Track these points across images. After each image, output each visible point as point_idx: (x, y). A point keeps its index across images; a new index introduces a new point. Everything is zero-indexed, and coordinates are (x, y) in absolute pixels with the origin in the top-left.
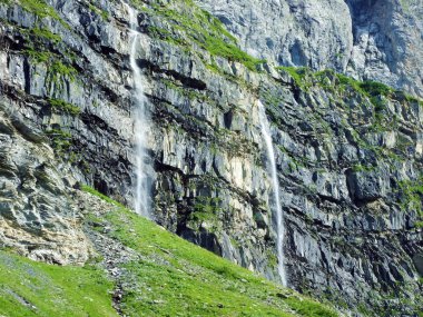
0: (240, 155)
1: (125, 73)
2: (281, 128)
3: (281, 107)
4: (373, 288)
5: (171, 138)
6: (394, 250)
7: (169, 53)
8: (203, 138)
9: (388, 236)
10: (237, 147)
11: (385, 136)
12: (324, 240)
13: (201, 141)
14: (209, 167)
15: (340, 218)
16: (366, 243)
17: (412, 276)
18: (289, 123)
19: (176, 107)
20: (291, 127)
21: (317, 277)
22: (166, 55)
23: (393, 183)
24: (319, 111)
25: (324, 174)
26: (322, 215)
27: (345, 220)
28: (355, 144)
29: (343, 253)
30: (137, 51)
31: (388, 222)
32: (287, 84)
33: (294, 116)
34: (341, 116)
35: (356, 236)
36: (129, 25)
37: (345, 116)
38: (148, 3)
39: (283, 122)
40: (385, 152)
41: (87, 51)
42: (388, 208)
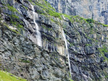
0: (61, 46)
1: (33, 25)
2: (67, 35)
3: (67, 28)
4: (93, 80)
5: (45, 42)
6: (98, 68)
7: (43, 18)
8: (52, 41)
9: (96, 64)
10: (61, 43)
11: (94, 35)
12: (80, 66)
13: (52, 42)
14: (54, 50)
15: (83, 60)
16: (90, 67)
17: (103, 76)
18: (69, 33)
19: (45, 33)
20: (70, 34)
21: (79, 77)
22: (42, 19)
23: (97, 49)
24: (76, 29)
25: (79, 47)
26: (79, 59)
27: (84, 60)
28: (86, 38)
29: (85, 70)
30: (35, 18)
31: (96, 60)
32: (68, 21)
33: (70, 31)
34: (82, 30)
35: (88, 65)
36: (32, 10)
37: (83, 29)
38: (34, 2)
39: (67, 33)
40: (94, 40)
41: (24, 20)
42: (96, 56)
